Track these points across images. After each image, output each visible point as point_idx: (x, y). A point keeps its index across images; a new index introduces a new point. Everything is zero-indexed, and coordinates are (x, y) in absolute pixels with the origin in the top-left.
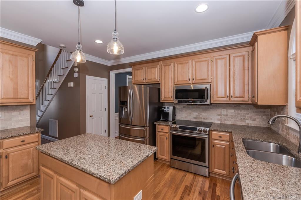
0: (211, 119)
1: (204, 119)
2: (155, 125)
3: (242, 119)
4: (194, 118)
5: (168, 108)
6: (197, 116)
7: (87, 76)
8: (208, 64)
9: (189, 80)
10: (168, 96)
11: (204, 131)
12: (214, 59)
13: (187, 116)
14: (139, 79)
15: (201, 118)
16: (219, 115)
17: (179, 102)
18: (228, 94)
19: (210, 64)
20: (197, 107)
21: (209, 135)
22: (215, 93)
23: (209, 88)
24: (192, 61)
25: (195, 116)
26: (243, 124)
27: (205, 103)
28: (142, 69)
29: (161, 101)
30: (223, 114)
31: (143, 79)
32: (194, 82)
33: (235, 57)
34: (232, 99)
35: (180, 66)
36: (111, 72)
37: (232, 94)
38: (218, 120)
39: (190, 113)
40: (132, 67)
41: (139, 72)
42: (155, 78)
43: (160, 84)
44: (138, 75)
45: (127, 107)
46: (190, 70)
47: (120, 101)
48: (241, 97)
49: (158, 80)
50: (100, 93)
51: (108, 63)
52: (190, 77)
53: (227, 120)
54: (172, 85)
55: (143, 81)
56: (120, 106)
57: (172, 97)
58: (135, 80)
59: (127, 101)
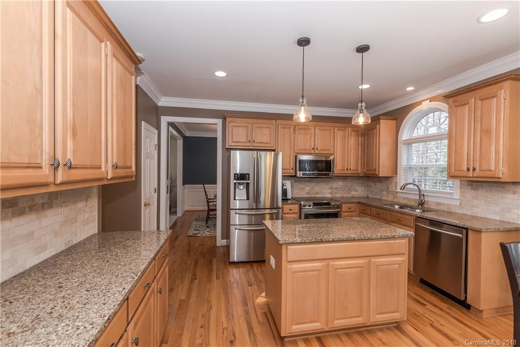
0: (323, 193)
1: (317, 194)
3: (348, 191)
4: (307, 193)
5: (285, 183)
6: (309, 191)
7: (143, 123)
8: (331, 134)
9: (313, 149)
10: (286, 168)
12: (336, 130)
13: (298, 192)
15: (314, 193)
16: (330, 188)
17: (302, 175)
18: (347, 168)
20: (309, 181)
22: (336, 166)
23: (333, 159)
24: (315, 128)
25: (307, 192)
26: (349, 195)
27: (330, 176)
28: (247, 126)
30: (334, 187)
32: (317, 152)
37: (350, 167)
38: (330, 193)
39: (303, 188)
40: (227, 119)
41: (241, 128)
42: (268, 142)
43: (274, 150)
44: (238, 133)
45: (249, 183)
46: (313, 139)
47: (235, 174)
48: (356, 170)
49: (272, 145)
50: (152, 159)
51: (160, 100)
52: (313, 146)
53: (337, 193)
54: (292, 154)
55: (249, 144)
56: (235, 181)
57: (292, 169)
58: (234, 140)
59: (249, 174)
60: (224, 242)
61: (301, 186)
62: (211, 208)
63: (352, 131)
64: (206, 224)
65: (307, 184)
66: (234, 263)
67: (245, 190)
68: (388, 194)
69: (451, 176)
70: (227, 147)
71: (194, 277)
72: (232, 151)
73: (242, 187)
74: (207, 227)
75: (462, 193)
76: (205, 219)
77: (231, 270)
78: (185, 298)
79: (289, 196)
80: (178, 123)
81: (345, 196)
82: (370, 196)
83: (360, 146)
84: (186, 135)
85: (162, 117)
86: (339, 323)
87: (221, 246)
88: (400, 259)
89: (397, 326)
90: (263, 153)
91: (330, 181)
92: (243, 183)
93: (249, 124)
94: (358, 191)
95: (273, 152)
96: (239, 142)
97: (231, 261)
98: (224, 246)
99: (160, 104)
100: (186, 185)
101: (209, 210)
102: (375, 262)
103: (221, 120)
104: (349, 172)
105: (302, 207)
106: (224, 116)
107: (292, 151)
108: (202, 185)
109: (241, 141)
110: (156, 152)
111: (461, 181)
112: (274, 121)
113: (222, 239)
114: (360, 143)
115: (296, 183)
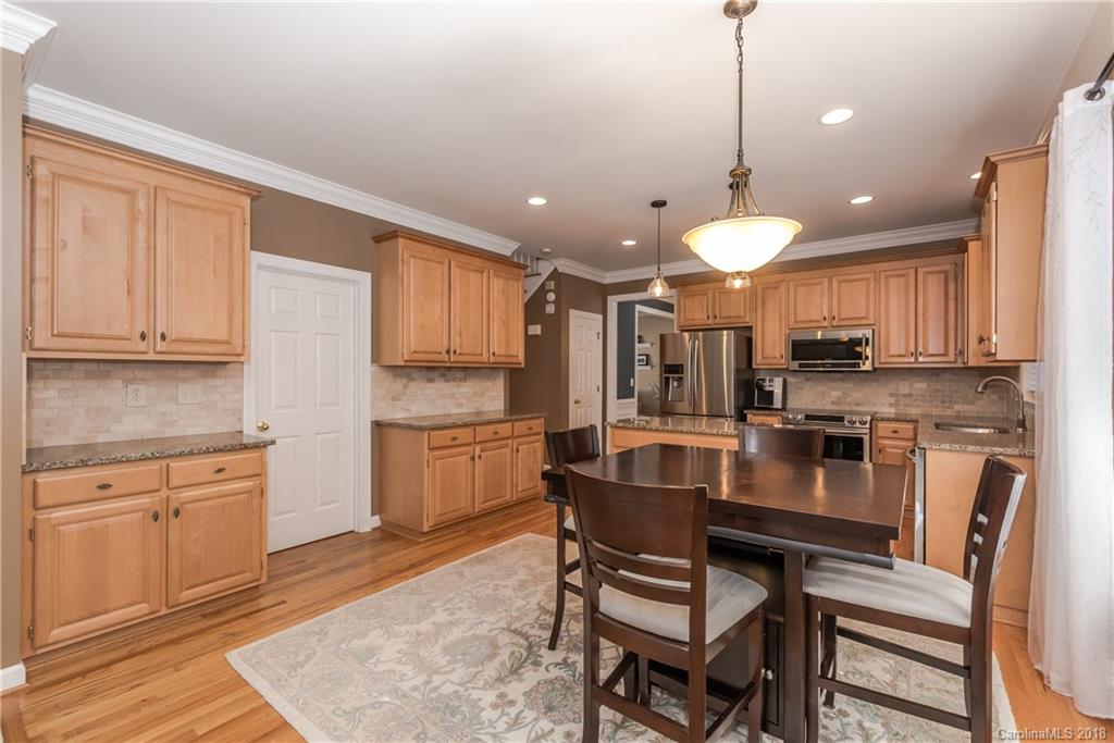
0: (874, 404)
1: (857, 404)
2: (746, 415)
3: (944, 402)
4: (833, 403)
5: (771, 381)
6: (839, 398)
7: (571, 311)
8: (868, 286)
9: (825, 319)
10: (772, 355)
11: (860, 423)
12: (883, 277)
14: (697, 317)
15: (850, 404)
16: (891, 395)
17: (800, 366)
18: (913, 350)
19: (872, 286)
20: (839, 379)
21: (871, 429)
22: (882, 348)
23: (869, 335)
24: (830, 280)
25: (835, 399)
26: (949, 412)
27: (864, 368)
28: (706, 294)
29: (754, 366)
30: (902, 392)
31: (708, 317)
32: (835, 323)
33: (929, 273)
34: (921, 359)
35: (801, 290)
36: (609, 298)
37: (920, 349)
38: (891, 405)
39: (824, 393)
40: (679, 288)
42: (741, 314)
43: (750, 328)
44: (693, 306)
45: (682, 378)
46: (826, 299)
47: (666, 366)
48: (941, 355)
50: (589, 351)
51: (604, 278)
52: (825, 313)
53: (912, 406)
54: (782, 330)
55: (709, 321)
56: (665, 376)
57: (783, 357)
59: (682, 365)
65: (833, 384)
70: (679, 329)
81: (934, 413)
93: (709, 292)
96: (694, 320)
107: (782, 327)
110: (600, 341)
115: (809, 383)
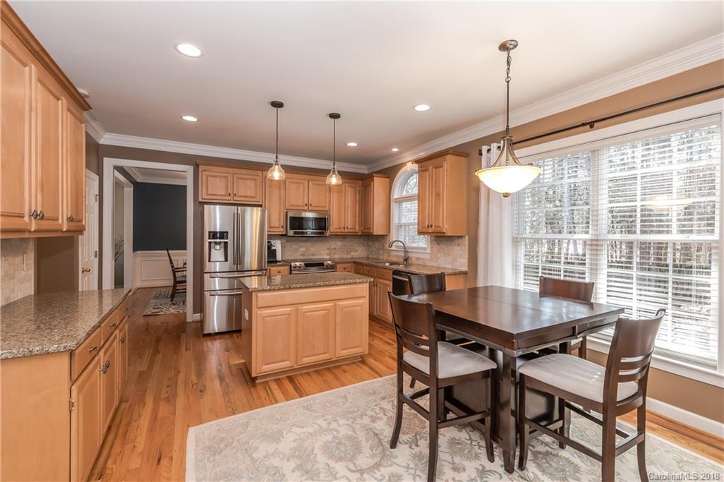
0: (320, 255)
1: (313, 255)
3: (347, 251)
4: (301, 255)
5: (274, 242)
6: (304, 252)
8: (326, 189)
9: (306, 205)
13: (291, 253)
16: (328, 249)
17: (295, 233)
18: (344, 225)
20: (304, 241)
22: (332, 224)
25: (302, 253)
26: (349, 256)
28: (227, 176)
30: (332, 247)
31: (229, 195)
32: (311, 208)
36: (106, 161)
37: (347, 225)
38: (328, 254)
39: (296, 249)
40: (200, 166)
41: (218, 179)
42: (254, 195)
43: (261, 206)
44: (215, 184)
45: (227, 242)
46: (306, 193)
47: (210, 232)
48: (353, 229)
49: (258, 200)
50: (91, 213)
51: (102, 137)
52: (306, 202)
53: (336, 254)
54: (282, 210)
55: (229, 198)
56: (209, 240)
57: (282, 227)
58: (209, 192)
59: (227, 232)
60: (197, 316)
61: (295, 246)
62: (178, 280)
63: (350, 187)
64: (172, 301)
65: (301, 244)
66: (209, 335)
67: (223, 250)
68: (384, 252)
69: (420, 233)
70: (200, 200)
71: (156, 351)
72: (205, 206)
73: (218, 247)
74: (173, 304)
75: (432, 247)
76: (169, 296)
77: (205, 343)
78: (145, 369)
79: (279, 257)
80: (130, 167)
81: (343, 257)
82: (370, 256)
83: (357, 203)
84: (138, 181)
85: (105, 159)
86: (307, 360)
87: (193, 322)
88: (361, 301)
89: (362, 360)
90: (249, 209)
91: (328, 241)
92: (221, 242)
93: (229, 175)
94: (359, 252)
95: (260, 208)
96: (216, 195)
97: (205, 332)
98: (197, 322)
99: (102, 142)
100: (138, 252)
101: (176, 282)
102: (340, 305)
103: (192, 167)
104: (346, 230)
105: (293, 269)
106: (196, 162)
107: (282, 208)
108: (166, 252)
109: (218, 193)
110: (97, 204)
111: (431, 237)
112: (260, 172)
113: (194, 313)
114: (357, 200)
115: (288, 243)
